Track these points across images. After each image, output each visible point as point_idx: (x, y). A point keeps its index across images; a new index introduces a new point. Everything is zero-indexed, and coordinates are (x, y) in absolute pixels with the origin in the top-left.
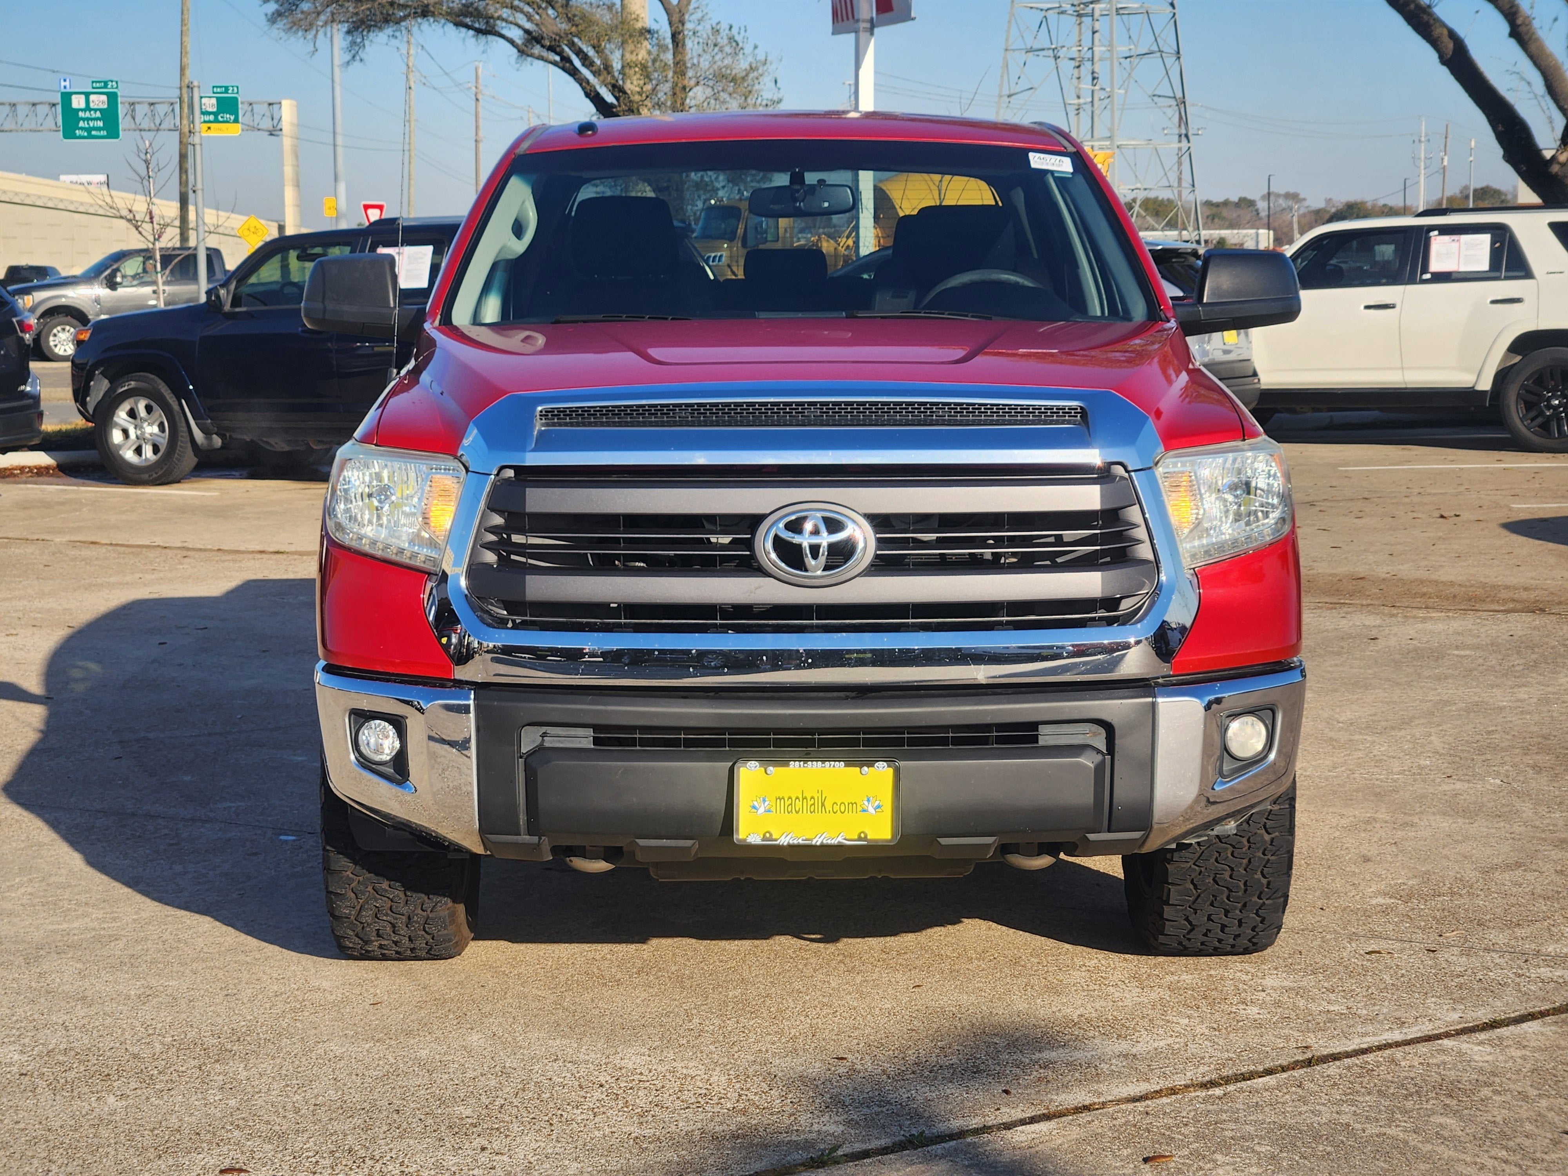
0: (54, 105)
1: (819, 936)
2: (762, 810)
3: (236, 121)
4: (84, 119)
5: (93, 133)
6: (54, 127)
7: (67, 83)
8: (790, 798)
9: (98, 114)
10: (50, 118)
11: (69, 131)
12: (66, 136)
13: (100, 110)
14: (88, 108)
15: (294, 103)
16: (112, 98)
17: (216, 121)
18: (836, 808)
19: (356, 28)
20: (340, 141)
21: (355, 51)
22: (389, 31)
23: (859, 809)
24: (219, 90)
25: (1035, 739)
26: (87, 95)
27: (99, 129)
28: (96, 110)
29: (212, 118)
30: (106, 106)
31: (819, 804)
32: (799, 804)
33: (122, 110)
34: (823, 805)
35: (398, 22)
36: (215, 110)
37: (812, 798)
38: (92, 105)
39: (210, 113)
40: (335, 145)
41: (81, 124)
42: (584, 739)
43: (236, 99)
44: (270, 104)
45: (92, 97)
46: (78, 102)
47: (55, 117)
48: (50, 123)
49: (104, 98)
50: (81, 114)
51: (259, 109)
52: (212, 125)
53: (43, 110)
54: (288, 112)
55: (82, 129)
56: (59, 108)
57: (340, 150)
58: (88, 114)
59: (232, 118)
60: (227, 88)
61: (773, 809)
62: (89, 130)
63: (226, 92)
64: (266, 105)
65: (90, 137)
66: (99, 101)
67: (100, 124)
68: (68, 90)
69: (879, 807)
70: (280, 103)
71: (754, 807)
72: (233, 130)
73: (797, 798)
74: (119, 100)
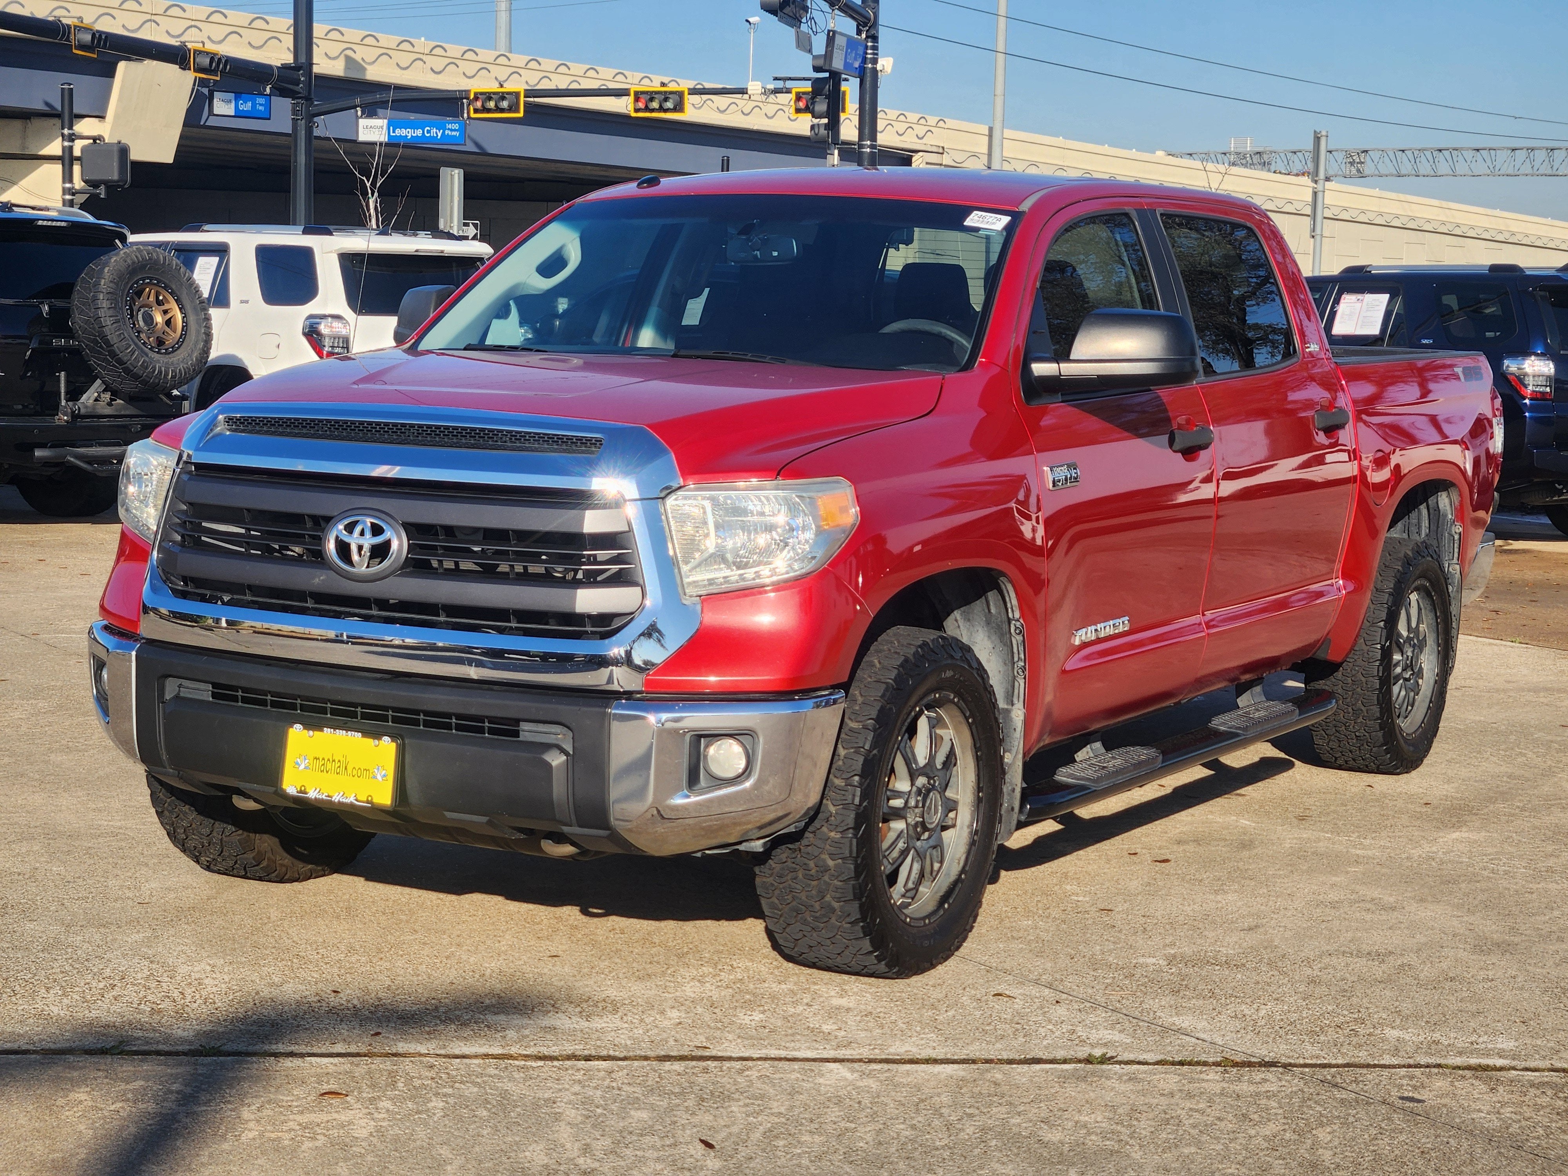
1: (600, 911)
2: (302, 766)
8: (323, 759)
18: (355, 772)
23: (371, 775)
25: (516, 734)
31: (342, 768)
32: (329, 766)
34: (346, 768)
37: (339, 761)
42: (204, 692)
61: (311, 767)
69: (385, 776)
71: (297, 763)
73: (329, 760)
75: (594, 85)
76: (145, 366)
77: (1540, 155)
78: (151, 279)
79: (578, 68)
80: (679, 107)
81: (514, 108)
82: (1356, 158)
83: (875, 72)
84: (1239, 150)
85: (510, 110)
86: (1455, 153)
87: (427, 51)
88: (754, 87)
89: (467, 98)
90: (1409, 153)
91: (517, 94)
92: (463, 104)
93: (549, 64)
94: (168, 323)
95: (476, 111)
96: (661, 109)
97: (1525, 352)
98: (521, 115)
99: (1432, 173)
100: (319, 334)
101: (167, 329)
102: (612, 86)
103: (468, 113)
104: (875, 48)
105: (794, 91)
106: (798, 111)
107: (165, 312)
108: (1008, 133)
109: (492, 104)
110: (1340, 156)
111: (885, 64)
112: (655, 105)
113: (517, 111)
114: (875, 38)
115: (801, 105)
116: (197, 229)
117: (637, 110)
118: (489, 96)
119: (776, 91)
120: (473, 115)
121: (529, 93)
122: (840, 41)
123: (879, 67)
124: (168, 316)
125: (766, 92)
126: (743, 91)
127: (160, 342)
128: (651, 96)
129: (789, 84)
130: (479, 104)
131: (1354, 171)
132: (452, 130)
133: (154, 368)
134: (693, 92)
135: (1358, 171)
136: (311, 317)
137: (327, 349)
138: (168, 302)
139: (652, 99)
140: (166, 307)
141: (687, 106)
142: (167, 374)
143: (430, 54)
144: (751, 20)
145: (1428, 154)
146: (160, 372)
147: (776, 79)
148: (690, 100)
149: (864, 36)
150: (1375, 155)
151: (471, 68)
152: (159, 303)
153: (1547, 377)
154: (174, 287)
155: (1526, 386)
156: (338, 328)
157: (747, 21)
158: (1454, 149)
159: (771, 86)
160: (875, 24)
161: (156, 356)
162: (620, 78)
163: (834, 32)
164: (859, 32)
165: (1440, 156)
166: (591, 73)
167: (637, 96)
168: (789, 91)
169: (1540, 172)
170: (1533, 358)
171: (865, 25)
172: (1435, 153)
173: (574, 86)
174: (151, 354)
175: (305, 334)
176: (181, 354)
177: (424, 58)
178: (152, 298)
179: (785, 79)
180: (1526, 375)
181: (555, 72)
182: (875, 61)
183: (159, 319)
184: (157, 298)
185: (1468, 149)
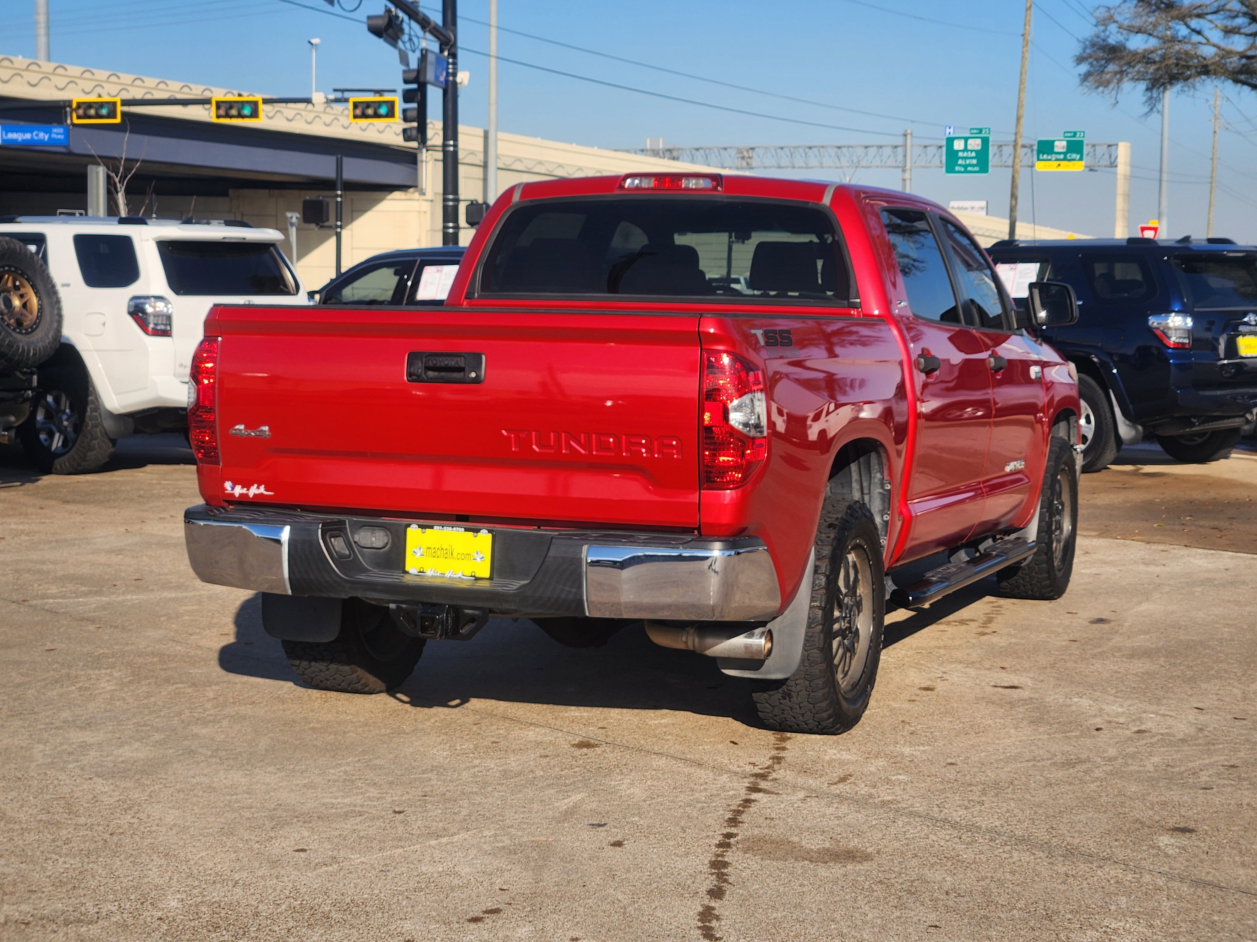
0: (941, 147)
3: (1081, 159)
4: (962, 158)
5: (969, 169)
6: (939, 164)
7: (951, 130)
9: (974, 154)
10: (937, 157)
11: (950, 168)
12: (948, 171)
13: (976, 151)
14: (966, 150)
15: (1128, 144)
16: (985, 142)
17: (1065, 159)
19: (1153, 86)
20: (1165, 177)
21: (1152, 103)
22: (1178, 87)
24: (1069, 135)
26: (966, 139)
27: (973, 166)
28: (972, 151)
29: (1062, 156)
30: (979, 148)
33: (992, 150)
35: (1187, 79)
36: (1065, 150)
38: (969, 147)
39: (1060, 153)
40: (1161, 181)
41: (960, 162)
43: (1082, 142)
44: (1109, 146)
45: (970, 141)
46: (958, 145)
47: (941, 156)
48: (936, 161)
49: (979, 141)
50: (960, 154)
51: (1100, 150)
52: (1062, 163)
53: (932, 151)
54: (1123, 152)
55: (960, 165)
56: (944, 149)
57: (1165, 185)
58: (965, 154)
59: (1078, 157)
60: (1075, 133)
62: (966, 166)
63: (1075, 136)
64: (1106, 147)
65: (966, 171)
66: (975, 144)
67: (974, 162)
68: (952, 135)
70: (1117, 145)
72: (1078, 167)
74: (990, 143)
75: (164, 96)
76: (10, 345)
77: (887, 151)
78: (10, 266)
79: (150, 82)
80: (254, 114)
81: (112, 114)
82: (745, 154)
83: (455, 83)
84: (654, 147)
85: (108, 116)
86: (822, 150)
87: (24, 67)
88: (318, 98)
89: (70, 106)
90: (786, 150)
91: (114, 104)
92: (66, 112)
93: (127, 78)
94: (25, 305)
95: (79, 117)
96: (240, 116)
97: (1168, 311)
98: (118, 120)
99: (804, 165)
100: (144, 312)
101: (24, 311)
102: (179, 96)
103: (72, 120)
104: (455, 64)
105: (352, 100)
106: (355, 117)
107: (22, 296)
108: (500, 135)
109: (92, 112)
110: (733, 152)
111: (463, 77)
112: (234, 112)
113: (115, 117)
114: (454, 55)
115: (358, 112)
116: (11, 221)
117: (218, 117)
118: (89, 105)
119: (337, 101)
120: (76, 121)
121: (125, 103)
122: (431, 58)
123: (458, 80)
124: (25, 300)
125: (329, 102)
126: (308, 101)
127: (19, 323)
128: (230, 105)
129: (347, 95)
130: (81, 112)
131: (744, 164)
132: (57, 134)
133: (18, 347)
134: (266, 101)
135: (748, 164)
136: (135, 298)
137: (151, 326)
138: (24, 286)
139: (231, 107)
140: (22, 291)
141: (261, 113)
142: (29, 352)
143: (27, 69)
144: (313, 41)
145: (801, 150)
146: (23, 350)
147: (335, 90)
148: (263, 108)
149: (446, 53)
150: (760, 151)
151: (62, 82)
152: (17, 288)
153: (1184, 330)
154: (29, 273)
155: (1169, 338)
156: (160, 306)
157: (310, 42)
158: (822, 147)
159: (332, 96)
160: (454, 45)
161: (19, 336)
162: (186, 90)
163: (427, 50)
164: (442, 51)
165: (810, 152)
166: (162, 86)
167: (219, 105)
168: (346, 100)
169: (888, 164)
170: (1173, 314)
171: (447, 44)
172: (807, 150)
173: (148, 97)
174: (14, 334)
175: (131, 314)
176: (38, 334)
177: (22, 73)
178: (10, 284)
179: (343, 91)
180: (1169, 328)
181: (132, 85)
182: (454, 75)
183: (17, 303)
184: (14, 283)
185: (832, 147)
